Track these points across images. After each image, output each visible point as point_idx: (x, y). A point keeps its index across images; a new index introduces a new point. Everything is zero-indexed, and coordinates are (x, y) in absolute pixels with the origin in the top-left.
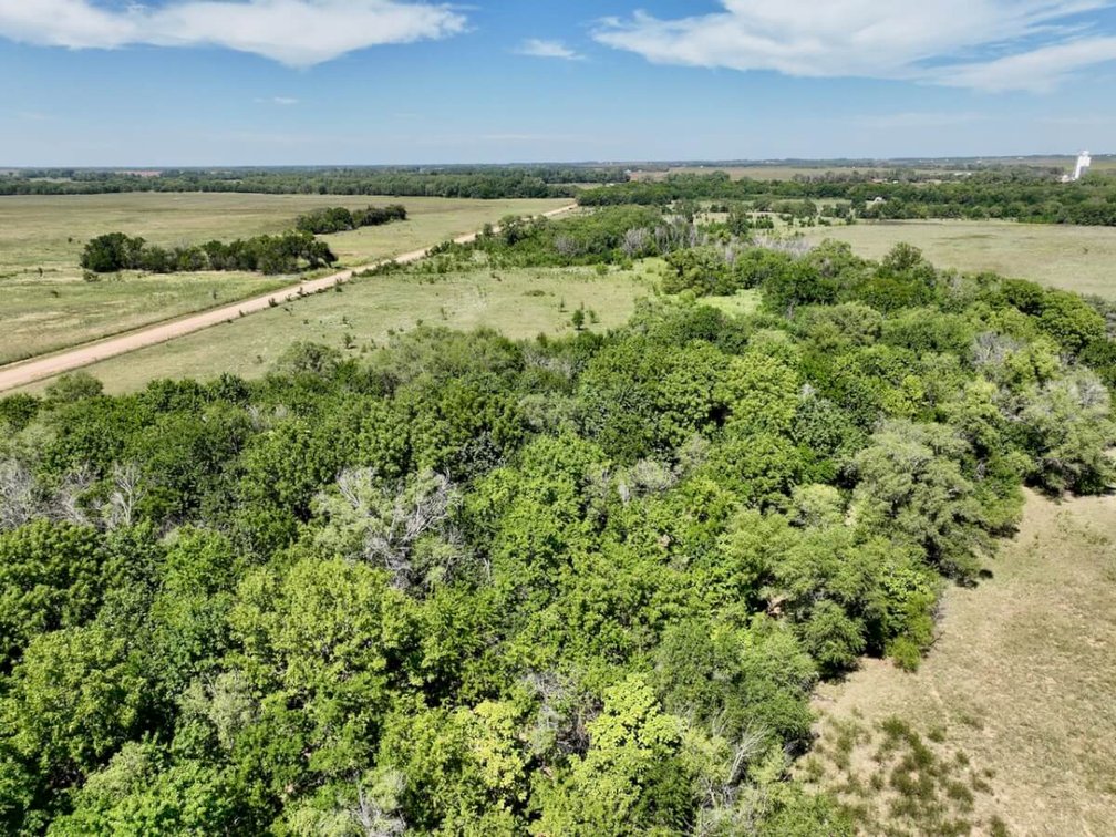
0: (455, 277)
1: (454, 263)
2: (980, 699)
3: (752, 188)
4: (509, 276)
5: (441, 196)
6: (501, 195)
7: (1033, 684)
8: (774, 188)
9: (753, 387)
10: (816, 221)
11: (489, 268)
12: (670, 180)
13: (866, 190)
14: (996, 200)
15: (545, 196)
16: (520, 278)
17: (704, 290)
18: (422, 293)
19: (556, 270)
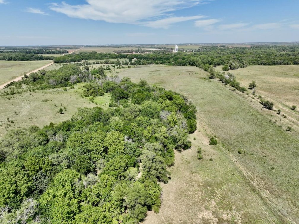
0: (17, 96)
1: (16, 91)
2: (172, 216)
3: (103, 56)
4: (36, 94)
5: (6, 60)
6: (28, 60)
7: (181, 209)
8: (109, 56)
9: (113, 142)
10: (121, 67)
11: (28, 91)
12: (80, 54)
13: (132, 56)
14: (160, 59)
15: (43, 60)
16: (40, 95)
17: (95, 95)
18: (7, 105)
19: (51, 90)
